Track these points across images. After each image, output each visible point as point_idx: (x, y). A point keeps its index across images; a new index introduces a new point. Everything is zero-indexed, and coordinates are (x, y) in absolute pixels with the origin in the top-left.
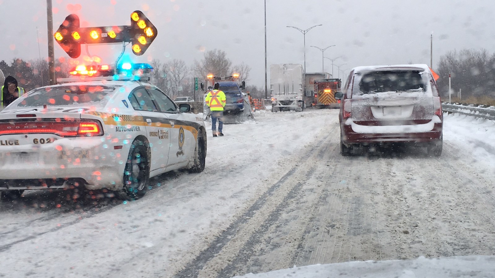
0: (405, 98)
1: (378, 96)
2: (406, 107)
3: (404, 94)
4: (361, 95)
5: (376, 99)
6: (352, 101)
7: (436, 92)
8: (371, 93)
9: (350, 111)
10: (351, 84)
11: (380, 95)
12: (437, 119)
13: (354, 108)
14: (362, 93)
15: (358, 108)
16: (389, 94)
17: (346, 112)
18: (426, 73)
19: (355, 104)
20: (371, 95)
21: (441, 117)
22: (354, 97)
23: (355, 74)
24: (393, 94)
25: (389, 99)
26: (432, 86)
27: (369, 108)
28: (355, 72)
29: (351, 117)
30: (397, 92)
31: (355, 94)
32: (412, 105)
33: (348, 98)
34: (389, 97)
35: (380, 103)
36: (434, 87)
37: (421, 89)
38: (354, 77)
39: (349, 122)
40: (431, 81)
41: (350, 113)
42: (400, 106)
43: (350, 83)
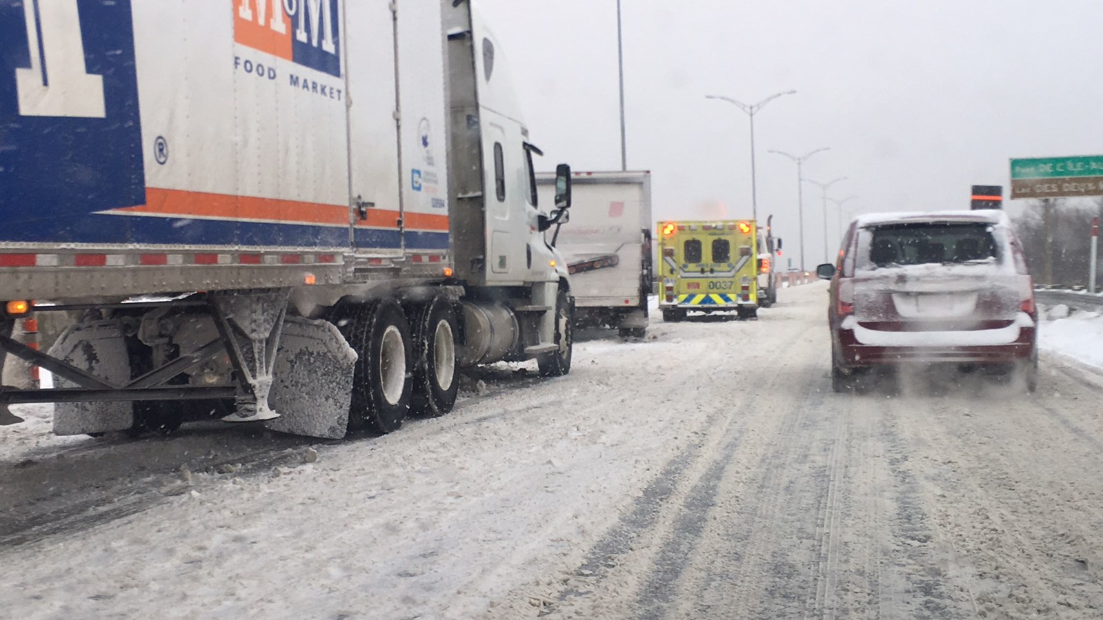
0: (961, 277)
1: (906, 273)
2: (964, 294)
3: (959, 269)
4: (874, 269)
5: (902, 279)
6: (855, 281)
7: (1022, 265)
8: (892, 266)
9: (851, 301)
10: (852, 249)
11: (911, 270)
12: (1024, 320)
13: (857, 295)
14: (875, 266)
15: (866, 295)
16: (927, 268)
17: (843, 304)
18: (1002, 228)
19: (860, 288)
20: (892, 271)
21: (1033, 316)
22: (860, 273)
23: (862, 228)
24: (937, 268)
25: (929, 279)
26: (1014, 252)
27: (888, 297)
28: (860, 224)
29: (852, 314)
30: (944, 265)
31: (860, 268)
32: (973, 291)
33: (846, 274)
34: (929, 276)
35: (909, 287)
36: (1019, 256)
37: (991, 258)
38: (858, 234)
39: (849, 323)
40: (1012, 243)
41: (850, 305)
42: (951, 293)
43: (849, 246)
